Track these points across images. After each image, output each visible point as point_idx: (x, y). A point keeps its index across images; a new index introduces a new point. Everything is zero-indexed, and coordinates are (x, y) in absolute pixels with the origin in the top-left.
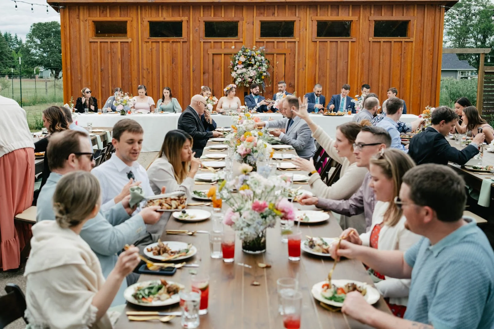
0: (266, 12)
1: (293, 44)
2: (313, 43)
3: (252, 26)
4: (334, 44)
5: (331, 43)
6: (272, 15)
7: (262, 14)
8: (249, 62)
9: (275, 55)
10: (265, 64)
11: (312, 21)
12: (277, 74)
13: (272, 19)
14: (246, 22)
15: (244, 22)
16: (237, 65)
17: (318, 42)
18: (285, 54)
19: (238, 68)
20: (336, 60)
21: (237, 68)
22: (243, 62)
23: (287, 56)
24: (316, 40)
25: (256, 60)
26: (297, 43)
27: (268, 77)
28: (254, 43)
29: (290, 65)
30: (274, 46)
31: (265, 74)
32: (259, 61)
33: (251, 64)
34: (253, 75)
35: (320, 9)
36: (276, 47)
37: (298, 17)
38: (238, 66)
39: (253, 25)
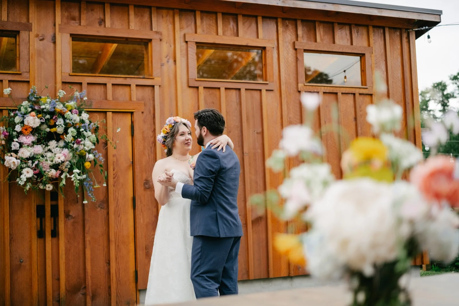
0: (83, 16)
1: (148, 90)
2: (191, 90)
3: (52, 45)
4: (234, 93)
5: (228, 91)
6: (97, 25)
7: (74, 19)
8: (48, 130)
9: (109, 115)
10: (89, 133)
11: (187, 42)
12: (115, 159)
13: (98, 32)
14: (37, 36)
15: (32, 34)
16: (18, 137)
17: (201, 89)
18: (132, 113)
19: (21, 145)
20: (239, 129)
21: (18, 145)
22: (33, 129)
23: (137, 116)
24: (196, 84)
25: (68, 121)
26: (157, 88)
27: (98, 163)
28: (59, 85)
29: (144, 139)
30: (106, 93)
31: (91, 156)
32: (74, 125)
33: (56, 133)
34: (62, 158)
35: (202, 19)
36: (110, 97)
37: (157, 32)
38: (23, 139)
39: (55, 43)
